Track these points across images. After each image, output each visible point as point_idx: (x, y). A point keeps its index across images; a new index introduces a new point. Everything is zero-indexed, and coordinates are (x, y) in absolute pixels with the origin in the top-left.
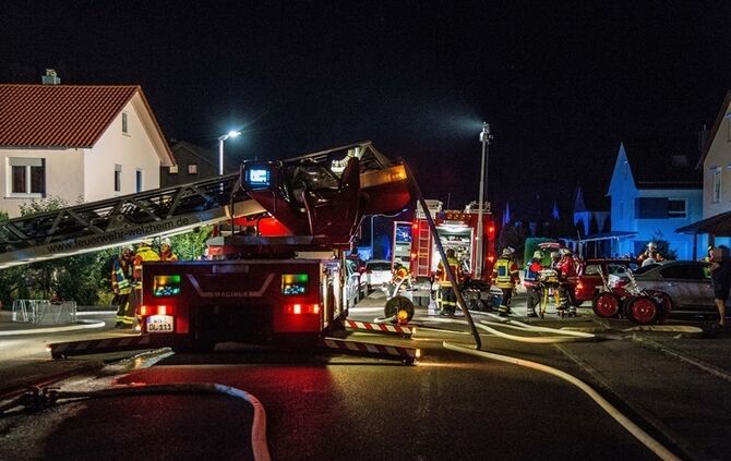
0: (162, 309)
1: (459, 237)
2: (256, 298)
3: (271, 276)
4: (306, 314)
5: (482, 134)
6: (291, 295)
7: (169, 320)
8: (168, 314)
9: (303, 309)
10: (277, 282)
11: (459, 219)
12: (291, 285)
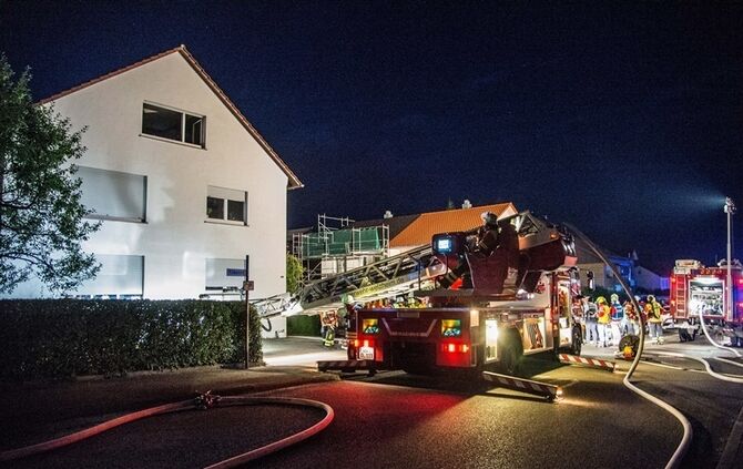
0: (366, 343)
1: (712, 287)
2: (424, 337)
3: (435, 321)
4: (458, 353)
5: (726, 207)
6: (449, 336)
7: (371, 351)
8: (370, 346)
9: (457, 348)
10: (438, 325)
11: (711, 274)
12: (453, 328)
